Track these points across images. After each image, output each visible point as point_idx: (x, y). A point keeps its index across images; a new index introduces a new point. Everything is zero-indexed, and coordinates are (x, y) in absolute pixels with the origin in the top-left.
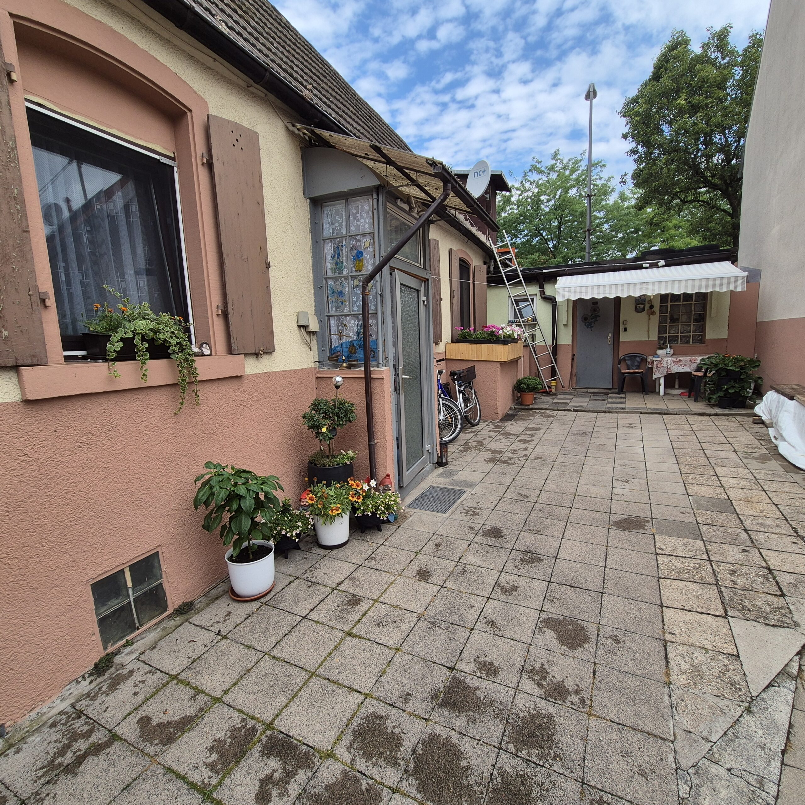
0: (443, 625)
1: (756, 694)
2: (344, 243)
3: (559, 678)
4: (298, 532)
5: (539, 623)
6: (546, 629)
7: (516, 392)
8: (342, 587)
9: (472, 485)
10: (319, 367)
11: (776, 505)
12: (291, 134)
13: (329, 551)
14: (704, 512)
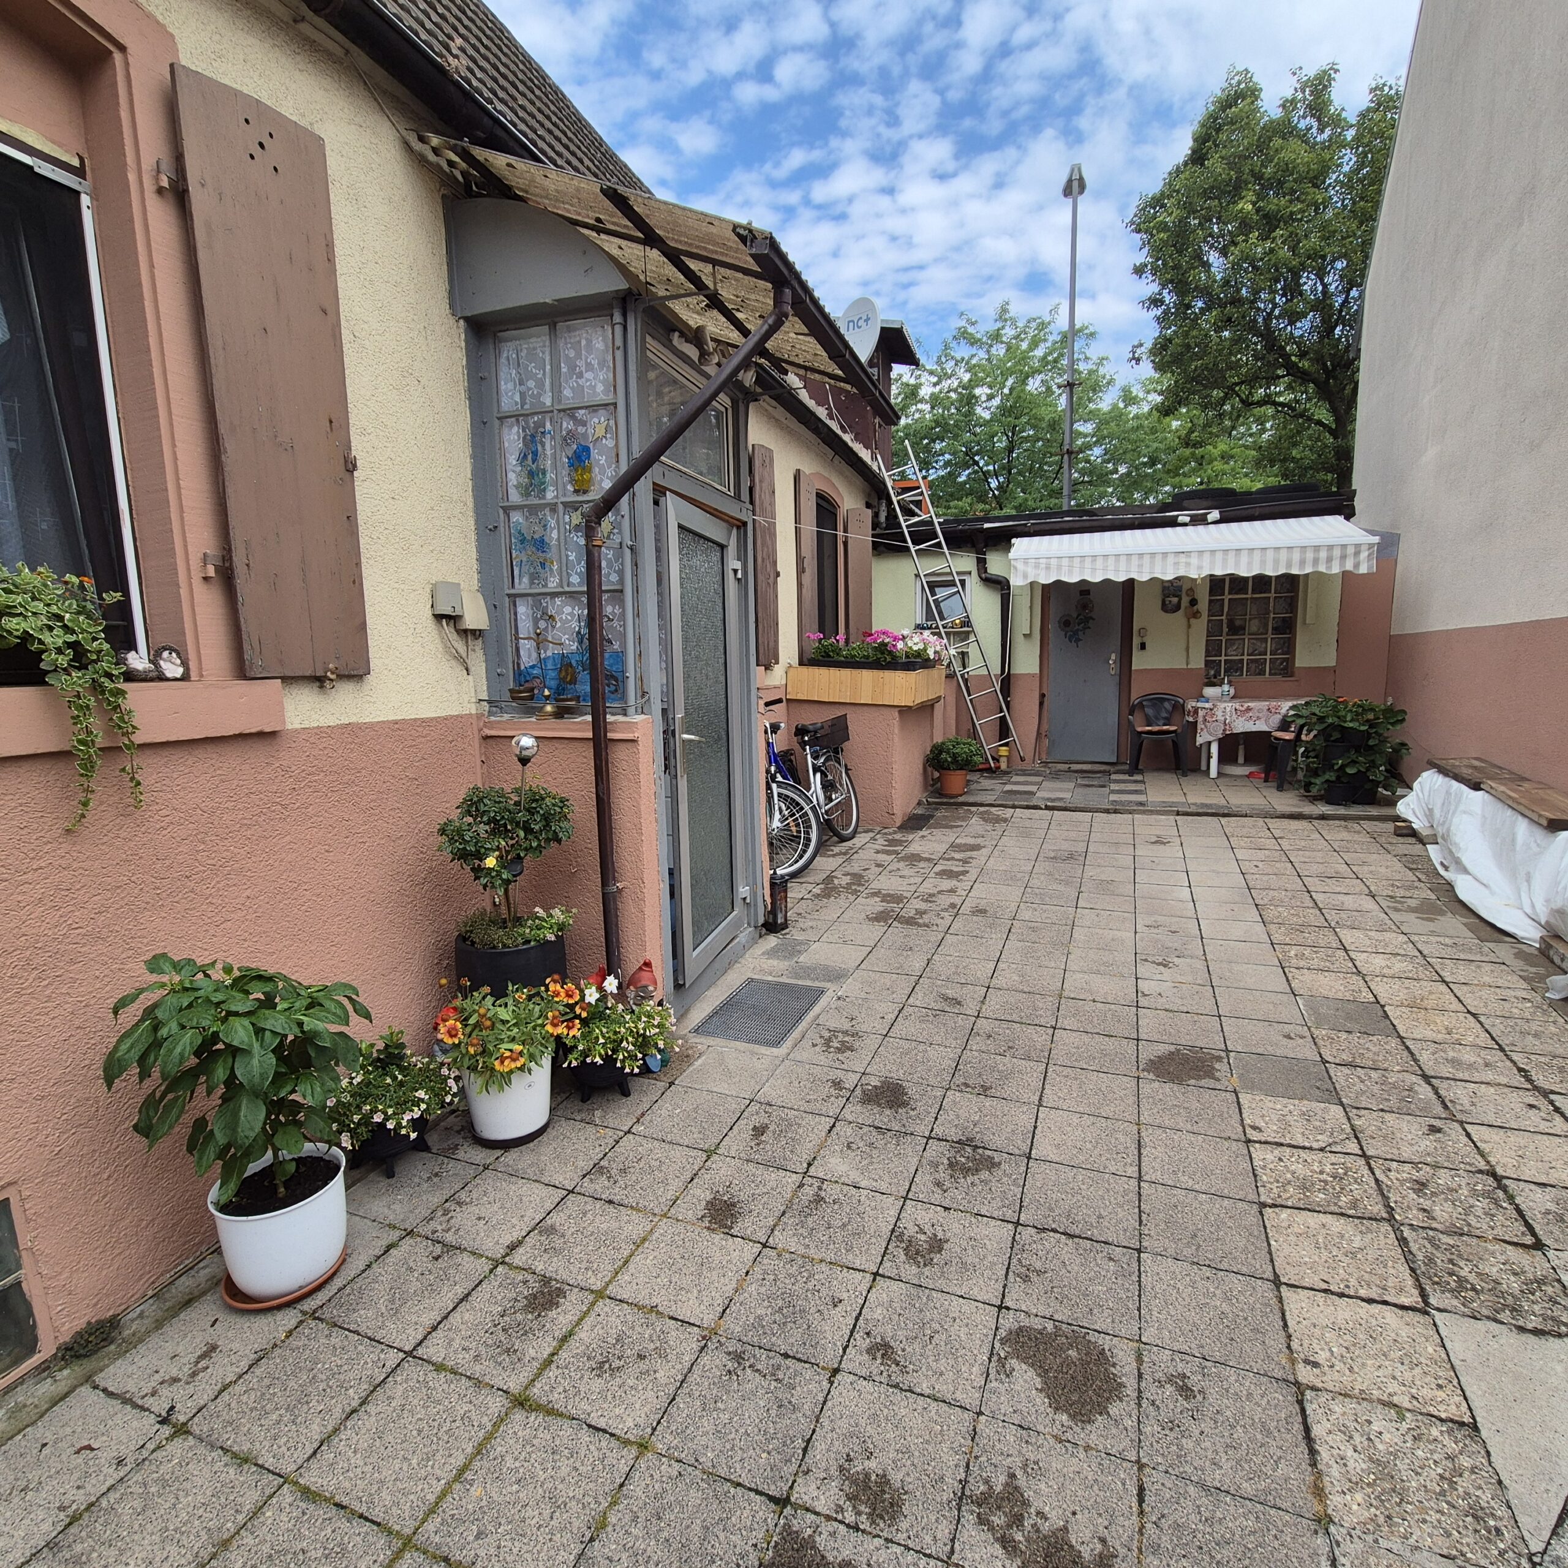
0: (764, 1362)
1: (1540, 1547)
2: (548, 426)
3: (1055, 1521)
4: (416, 1114)
5: (997, 1345)
6: (1014, 1362)
7: (929, 769)
8: (519, 1258)
9: (838, 976)
10: (490, 713)
11: (1474, 1015)
12: (419, 160)
13: (499, 1153)
14: (1333, 1034)
